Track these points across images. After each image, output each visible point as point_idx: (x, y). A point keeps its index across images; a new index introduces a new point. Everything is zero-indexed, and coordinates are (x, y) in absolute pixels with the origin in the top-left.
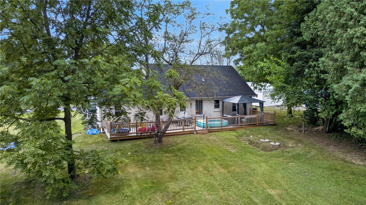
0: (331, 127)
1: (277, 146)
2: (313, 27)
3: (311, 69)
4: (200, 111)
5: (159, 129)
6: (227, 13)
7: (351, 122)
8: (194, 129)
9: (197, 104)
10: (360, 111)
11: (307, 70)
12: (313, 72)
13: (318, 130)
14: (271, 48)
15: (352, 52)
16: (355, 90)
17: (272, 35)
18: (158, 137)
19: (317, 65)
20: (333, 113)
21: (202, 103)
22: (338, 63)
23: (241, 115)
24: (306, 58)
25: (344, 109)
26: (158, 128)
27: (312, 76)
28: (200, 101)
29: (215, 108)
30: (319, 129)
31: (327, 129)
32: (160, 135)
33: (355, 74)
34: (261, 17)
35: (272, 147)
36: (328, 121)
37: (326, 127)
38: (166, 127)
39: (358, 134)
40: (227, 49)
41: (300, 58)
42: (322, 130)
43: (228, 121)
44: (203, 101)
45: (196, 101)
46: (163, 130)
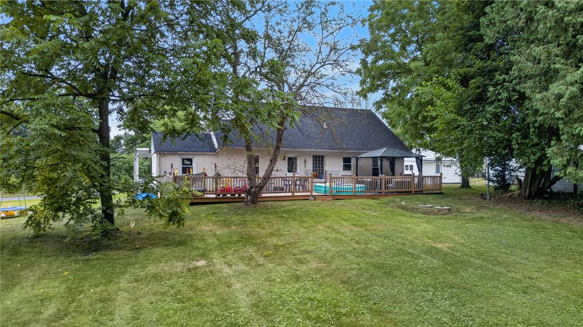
0: (532, 188)
1: (446, 211)
2: (499, 21)
3: (499, 87)
4: (319, 173)
5: (253, 182)
6: (363, 26)
7: (565, 159)
8: (309, 194)
9: (315, 162)
10: (579, 133)
11: (491, 89)
12: (501, 91)
13: (511, 195)
14: (434, 68)
15: (562, 41)
16: (571, 98)
17: (434, 49)
18: (251, 195)
19: (507, 80)
20: (536, 157)
21: (322, 160)
22: (541, 66)
23: (386, 176)
24: (490, 71)
25: (553, 140)
26: (251, 182)
27: (499, 97)
28: (319, 157)
29: (344, 170)
30: (514, 195)
31: (527, 193)
32: (255, 192)
33: (570, 74)
34: (418, 24)
35: (438, 211)
36: (528, 179)
37: (526, 189)
38: (265, 179)
39: (577, 177)
40: (363, 83)
41: (482, 73)
42: (519, 195)
43: (365, 185)
44: (324, 157)
45: (314, 156)
46: (260, 184)
